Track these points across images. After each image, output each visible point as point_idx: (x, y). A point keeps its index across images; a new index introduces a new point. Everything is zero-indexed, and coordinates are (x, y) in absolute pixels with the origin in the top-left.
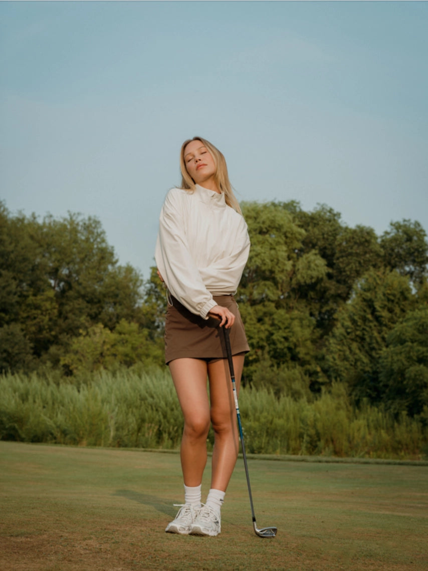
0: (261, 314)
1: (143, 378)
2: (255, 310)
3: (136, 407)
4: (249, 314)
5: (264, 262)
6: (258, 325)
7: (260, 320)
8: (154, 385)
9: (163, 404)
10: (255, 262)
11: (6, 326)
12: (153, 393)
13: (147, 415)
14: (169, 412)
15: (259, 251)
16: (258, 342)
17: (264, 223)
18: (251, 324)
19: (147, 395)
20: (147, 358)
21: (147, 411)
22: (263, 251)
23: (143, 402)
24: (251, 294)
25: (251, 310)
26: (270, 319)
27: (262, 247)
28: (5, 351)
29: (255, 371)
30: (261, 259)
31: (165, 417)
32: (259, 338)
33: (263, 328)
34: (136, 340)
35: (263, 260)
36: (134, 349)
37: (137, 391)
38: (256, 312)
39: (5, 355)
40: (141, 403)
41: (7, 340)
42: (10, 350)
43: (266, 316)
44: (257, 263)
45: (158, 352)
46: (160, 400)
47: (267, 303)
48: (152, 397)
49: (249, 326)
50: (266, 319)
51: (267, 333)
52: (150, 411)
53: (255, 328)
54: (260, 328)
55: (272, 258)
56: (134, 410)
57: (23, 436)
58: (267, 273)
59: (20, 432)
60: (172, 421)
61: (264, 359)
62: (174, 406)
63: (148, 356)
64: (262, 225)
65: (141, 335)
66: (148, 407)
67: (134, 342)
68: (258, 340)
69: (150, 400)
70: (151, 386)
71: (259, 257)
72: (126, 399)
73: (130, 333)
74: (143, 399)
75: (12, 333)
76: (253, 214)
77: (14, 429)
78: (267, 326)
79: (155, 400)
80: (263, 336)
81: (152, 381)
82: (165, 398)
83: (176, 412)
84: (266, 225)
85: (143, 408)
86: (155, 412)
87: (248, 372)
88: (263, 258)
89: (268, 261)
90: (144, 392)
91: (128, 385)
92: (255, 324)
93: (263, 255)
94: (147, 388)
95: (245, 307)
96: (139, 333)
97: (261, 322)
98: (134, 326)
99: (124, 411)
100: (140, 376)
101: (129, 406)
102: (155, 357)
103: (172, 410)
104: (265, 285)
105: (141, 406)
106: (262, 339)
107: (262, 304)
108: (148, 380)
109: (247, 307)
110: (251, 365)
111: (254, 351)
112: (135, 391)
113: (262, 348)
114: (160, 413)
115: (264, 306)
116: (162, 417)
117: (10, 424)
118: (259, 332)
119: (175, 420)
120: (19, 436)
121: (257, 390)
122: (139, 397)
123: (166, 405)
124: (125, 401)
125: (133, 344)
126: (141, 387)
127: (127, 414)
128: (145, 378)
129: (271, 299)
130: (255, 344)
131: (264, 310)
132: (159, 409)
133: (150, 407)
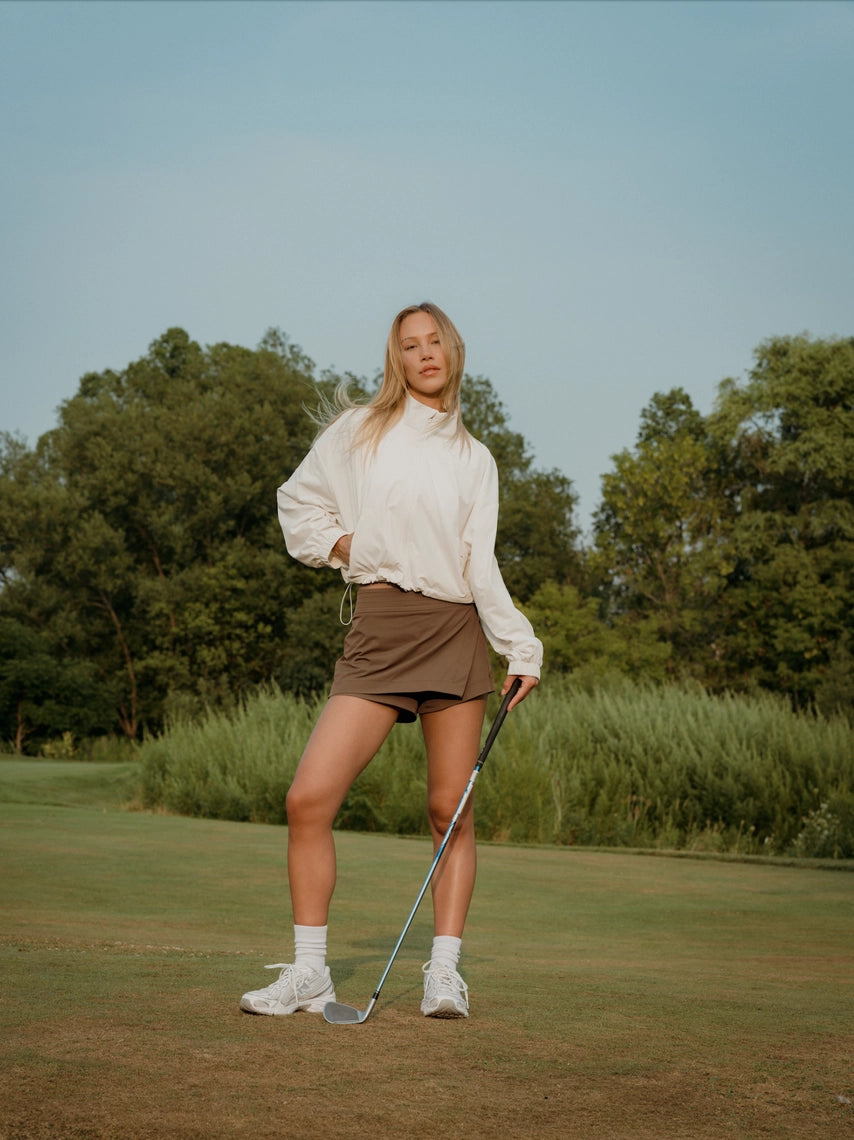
0: (827, 565)
1: (598, 698)
2: (816, 559)
3: (586, 757)
4: (803, 565)
5: (832, 464)
6: (822, 588)
7: (825, 578)
8: (618, 710)
9: (638, 749)
10: (814, 462)
11: (317, 596)
12: (617, 727)
13: (606, 772)
14: (651, 765)
15: (821, 442)
16: (822, 623)
17: (831, 383)
18: (807, 588)
19: (606, 732)
20: (597, 657)
21: (608, 765)
22: (829, 441)
23: (599, 746)
24: (807, 525)
25: (806, 558)
26: (845, 577)
27: (827, 434)
28: (317, 645)
29: (818, 682)
30: (826, 458)
31: (644, 774)
32: (823, 614)
33: (831, 594)
34: (573, 622)
35: (830, 460)
36: (571, 638)
37: (586, 725)
38: (817, 561)
39: (317, 653)
40: (595, 748)
41: (320, 623)
42: (327, 644)
43: (839, 571)
44: (819, 465)
45: (619, 645)
46: (632, 742)
47: (838, 543)
48: (617, 736)
49: (803, 590)
50: (840, 577)
51: (840, 604)
52: (613, 764)
53: (815, 594)
54: (825, 594)
55: (848, 456)
56: (582, 761)
57: (383, 820)
58: (839, 484)
59: (376, 812)
60: (658, 782)
61: (838, 658)
62: (660, 754)
63: (598, 652)
64: (829, 389)
65: (584, 611)
66: (609, 757)
67: (570, 626)
68: (822, 618)
69: (612, 741)
70: (614, 713)
71: (822, 452)
72: (567, 740)
73: (562, 608)
74: (598, 740)
75: (330, 610)
76: (811, 365)
77: (364, 806)
78: (840, 591)
79: (622, 742)
80: (832, 610)
81: (614, 702)
82: (641, 738)
83: (665, 766)
84: (837, 388)
85: (600, 756)
86: (623, 767)
87: (803, 683)
88: (829, 456)
89: (839, 460)
90: (599, 727)
91: (568, 710)
92: (815, 586)
93: (829, 448)
94: (605, 718)
95: (795, 553)
96: (580, 607)
97: (828, 582)
98: (570, 592)
99: (562, 765)
100: (590, 693)
101: (573, 755)
102: (614, 656)
103: (658, 761)
104: (835, 508)
105: (595, 753)
106: (829, 617)
107: (829, 545)
108: (607, 701)
109: (799, 551)
110: (809, 670)
111: (814, 640)
112: (582, 724)
113: (834, 634)
114: (634, 768)
115: (834, 549)
116: (637, 775)
117: (356, 798)
118: (823, 602)
119: (665, 782)
120: (375, 821)
121: (827, 718)
122: (590, 738)
123: (645, 751)
124: (564, 744)
125: (568, 630)
126: (595, 717)
127: (569, 770)
128: (602, 697)
129: (847, 534)
130: (816, 626)
131: (834, 557)
132: (633, 760)
133: (613, 756)
